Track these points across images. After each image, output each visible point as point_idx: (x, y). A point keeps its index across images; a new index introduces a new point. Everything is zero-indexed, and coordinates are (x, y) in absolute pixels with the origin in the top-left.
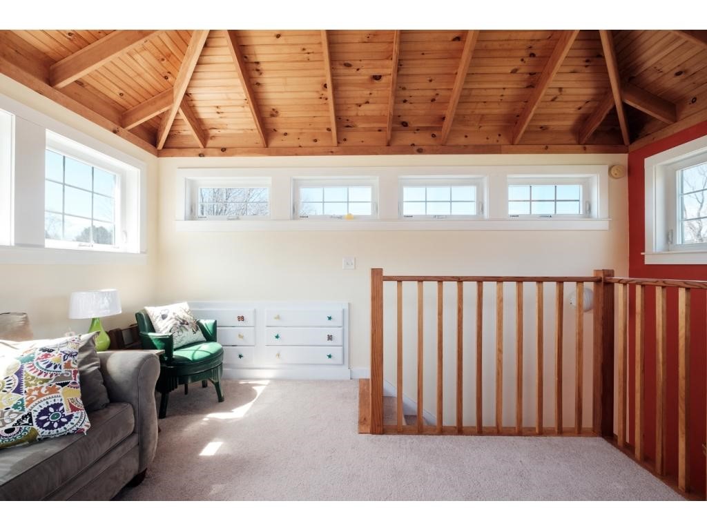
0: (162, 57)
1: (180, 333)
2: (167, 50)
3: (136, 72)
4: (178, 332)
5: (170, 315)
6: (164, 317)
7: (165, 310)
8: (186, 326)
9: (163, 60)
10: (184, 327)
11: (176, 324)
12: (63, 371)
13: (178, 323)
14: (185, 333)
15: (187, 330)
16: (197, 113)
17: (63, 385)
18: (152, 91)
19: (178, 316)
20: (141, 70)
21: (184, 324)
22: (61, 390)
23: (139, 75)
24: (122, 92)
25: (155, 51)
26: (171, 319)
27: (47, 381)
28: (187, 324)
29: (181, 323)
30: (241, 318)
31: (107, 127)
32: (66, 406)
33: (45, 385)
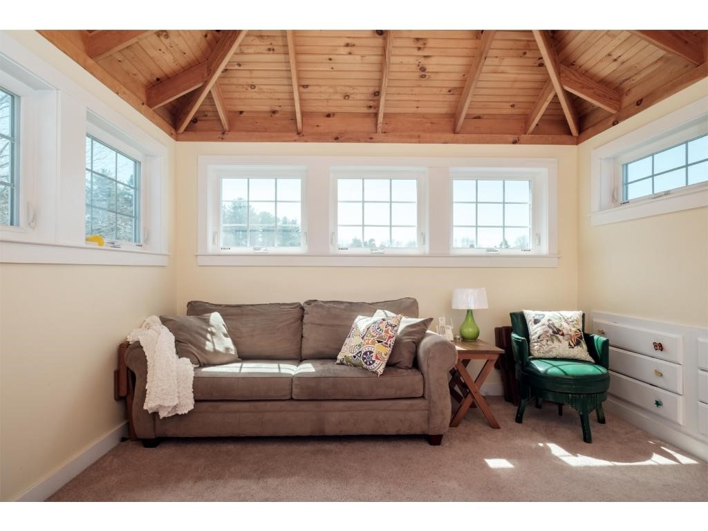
0: (521, 52)
1: (549, 343)
2: (522, 43)
3: (511, 81)
4: (547, 341)
5: (544, 321)
6: (536, 322)
7: (539, 315)
8: (561, 337)
9: (525, 53)
10: (557, 338)
11: (547, 332)
12: (383, 334)
13: (551, 331)
14: (556, 344)
15: (560, 341)
16: (595, 75)
17: (379, 342)
18: (536, 85)
19: (553, 324)
20: (512, 77)
21: (558, 333)
22: (377, 344)
23: (515, 81)
24: (512, 104)
25: (512, 52)
26: (543, 325)
27: (373, 336)
28: (563, 335)
29: (554, 332)
30: (659, 347)
31: (506, 142)
32: (374, 354)
33: (372, 339)
